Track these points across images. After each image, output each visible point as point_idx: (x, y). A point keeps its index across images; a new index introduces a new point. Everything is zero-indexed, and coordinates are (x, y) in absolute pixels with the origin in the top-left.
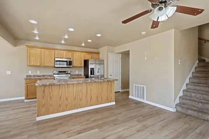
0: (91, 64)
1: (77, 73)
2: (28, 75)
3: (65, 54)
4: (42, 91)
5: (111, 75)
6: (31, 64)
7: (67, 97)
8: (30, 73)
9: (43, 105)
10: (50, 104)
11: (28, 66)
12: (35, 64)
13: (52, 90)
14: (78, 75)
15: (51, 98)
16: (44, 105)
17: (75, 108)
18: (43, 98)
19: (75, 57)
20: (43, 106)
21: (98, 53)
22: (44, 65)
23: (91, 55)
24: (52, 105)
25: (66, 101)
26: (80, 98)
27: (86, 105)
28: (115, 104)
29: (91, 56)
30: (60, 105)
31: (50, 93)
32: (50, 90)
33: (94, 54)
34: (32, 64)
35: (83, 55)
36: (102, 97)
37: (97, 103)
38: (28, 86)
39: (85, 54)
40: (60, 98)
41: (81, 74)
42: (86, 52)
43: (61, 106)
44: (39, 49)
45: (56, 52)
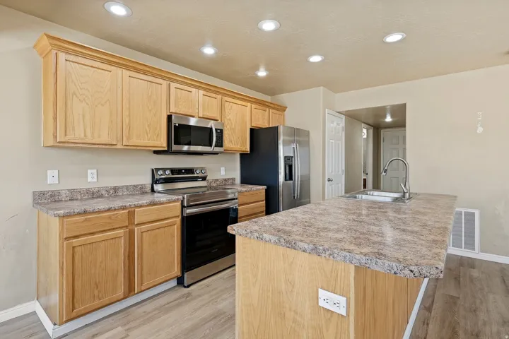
1: (223, 173)
2: (43, 193)
3: (200, 99)
5: (329, 180)
6: (70, 137)
8: (52, 180)
12: (89, 134)
14: (226, 180)
19: (228, 117)
21: (283, 109)
22: (132, 142)
23: (267, 113)
29: (267, 118)
33: (274, 111)
34: (78, 133)
35: (248, 109)
38: (78, 250)
39: (253, 106)
41: (234, 179)
42: (256, 101)
45: (172, 90)
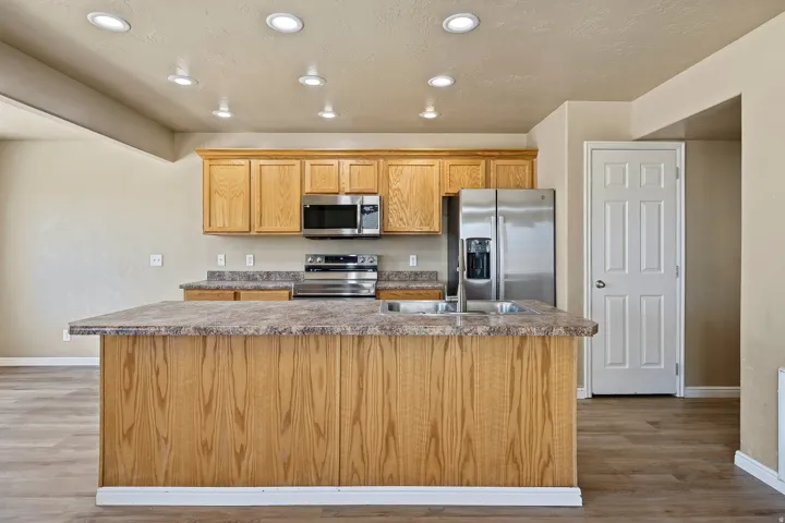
0: (472, 217)
1: (412, 263)
2: (213, 273)
3: (347, 171)
4: (123, 361)
5: (601, 285)
6: (214, 228)
7: (241, 409)
8: (221, 264)
9: (126, 428)
10: (158, 434)
11: (206, 233)
12: (227, 225)
13: (165, 358)
14: (416, 276)
15: (162, 402)
16: (131, 429)
17: (286, 477)
18: (128, 392)
19: (394, 187)
20: (128, 436)
21: (530, 154)
22: (264, 229)
23: (482, 167)
24: (166, 440)
25: (236, 428)
26: (317, 425)
27: (355, 471)
28: (579, 502)
29: (481, 174)
30: (205, 445)
31: (157, 373)
32: (160, 359)
33: (501, 162)
35: (436, 168)
36: (469, 440)
37: (433, 470)
39: (447, 162)
40: (208, 408)
41: (436, 274)
42: (454, 154)
43: (210, 452)
44: (242, 162)
45: (308, 167)
